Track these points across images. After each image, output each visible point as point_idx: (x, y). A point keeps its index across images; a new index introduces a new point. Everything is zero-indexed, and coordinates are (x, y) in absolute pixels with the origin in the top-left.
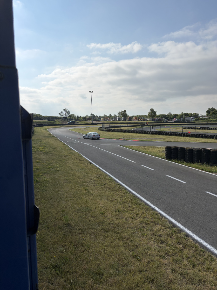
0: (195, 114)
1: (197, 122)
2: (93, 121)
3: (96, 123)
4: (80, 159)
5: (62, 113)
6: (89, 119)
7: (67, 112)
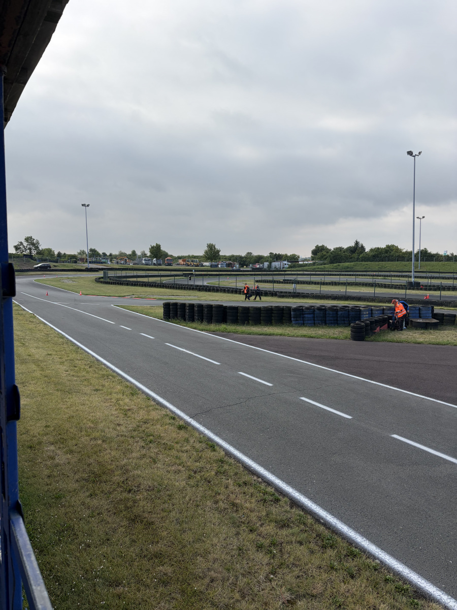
0: (294, 255)
2: (90, 265)
3: (97, 268)
5: (21, 246)
6: (82, 260)
7: (33, 244)
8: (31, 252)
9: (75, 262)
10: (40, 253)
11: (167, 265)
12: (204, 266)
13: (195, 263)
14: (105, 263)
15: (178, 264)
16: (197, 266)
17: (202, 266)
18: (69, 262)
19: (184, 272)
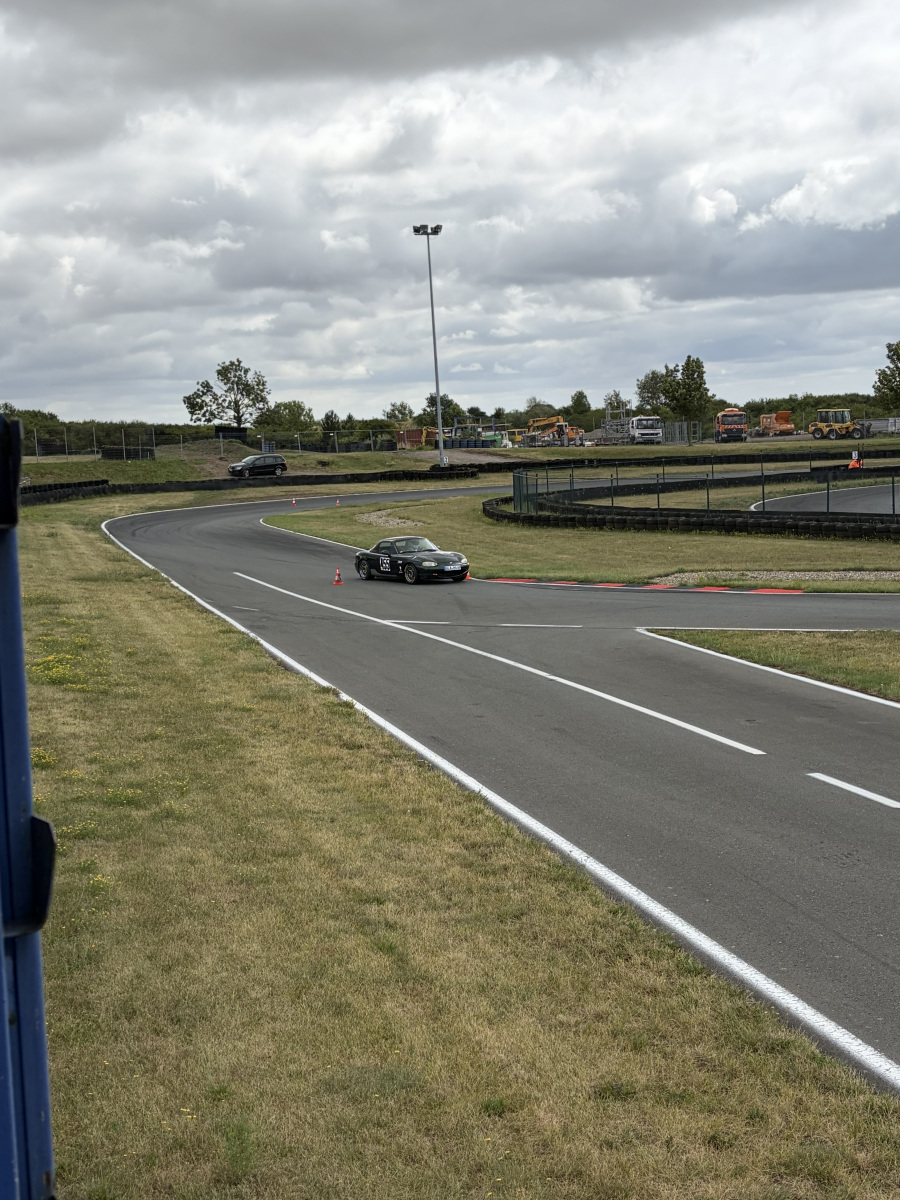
2: (445, 453)
4: (346, 737)
5: (207, 399)
6: (413, 437)
7: (247, 390)
8: (238, 419)
9: (391, 446)
10: (268, 419)
11: (725, 441)
12: (874, 435)
13: (836, 426)
14: (493, 443)
15: (759, 435)
16: (848, 435)
17: (867, 433)
18: (368, 448)
19: (816, 464)
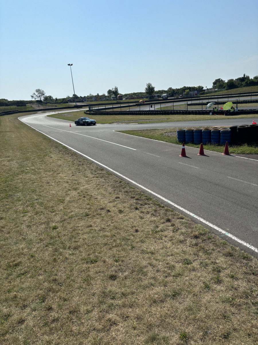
0: (199, 87)
1: (202, 97)
2: (77, 103)
3: (81, 105)
5: (35, 95)
7: (41, 93)
8: (40, 99)
9: (67, 102)
18: (63, 103)
19: (136, 103)
